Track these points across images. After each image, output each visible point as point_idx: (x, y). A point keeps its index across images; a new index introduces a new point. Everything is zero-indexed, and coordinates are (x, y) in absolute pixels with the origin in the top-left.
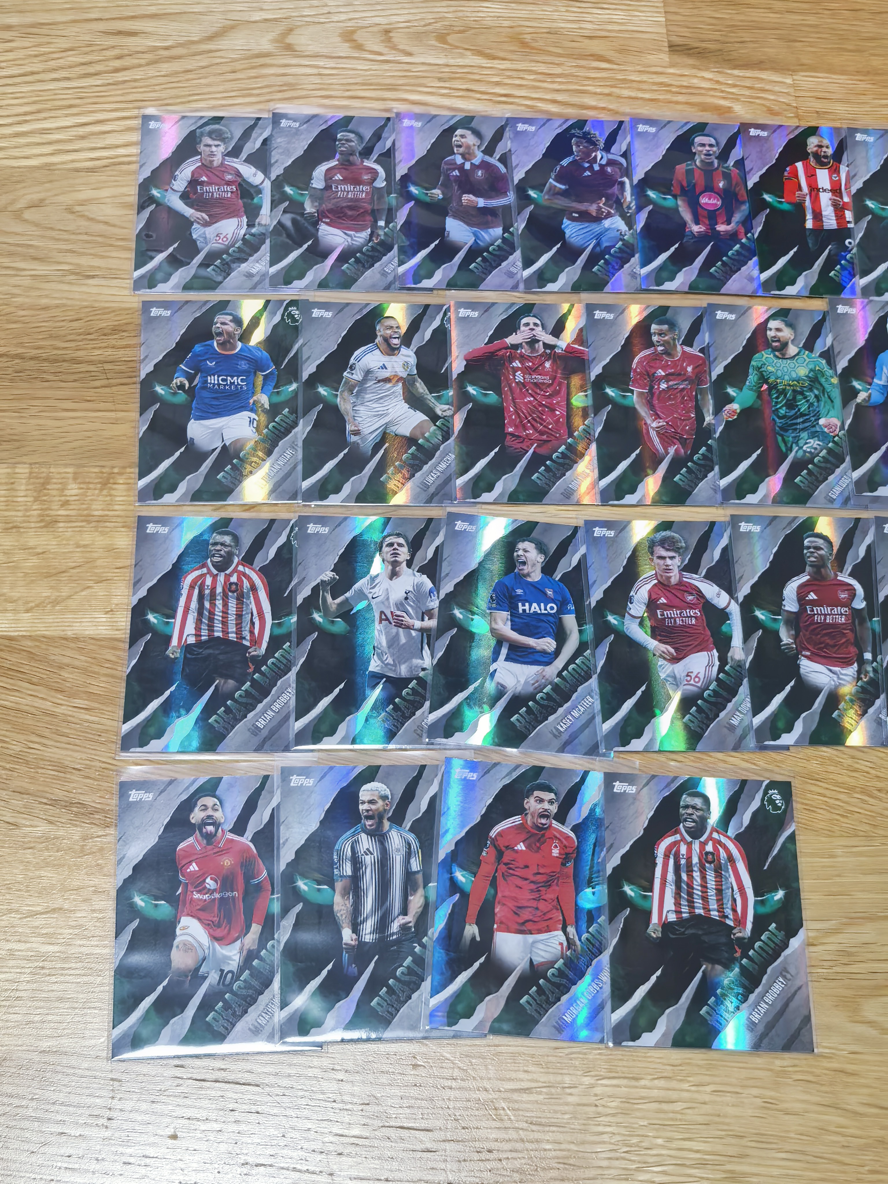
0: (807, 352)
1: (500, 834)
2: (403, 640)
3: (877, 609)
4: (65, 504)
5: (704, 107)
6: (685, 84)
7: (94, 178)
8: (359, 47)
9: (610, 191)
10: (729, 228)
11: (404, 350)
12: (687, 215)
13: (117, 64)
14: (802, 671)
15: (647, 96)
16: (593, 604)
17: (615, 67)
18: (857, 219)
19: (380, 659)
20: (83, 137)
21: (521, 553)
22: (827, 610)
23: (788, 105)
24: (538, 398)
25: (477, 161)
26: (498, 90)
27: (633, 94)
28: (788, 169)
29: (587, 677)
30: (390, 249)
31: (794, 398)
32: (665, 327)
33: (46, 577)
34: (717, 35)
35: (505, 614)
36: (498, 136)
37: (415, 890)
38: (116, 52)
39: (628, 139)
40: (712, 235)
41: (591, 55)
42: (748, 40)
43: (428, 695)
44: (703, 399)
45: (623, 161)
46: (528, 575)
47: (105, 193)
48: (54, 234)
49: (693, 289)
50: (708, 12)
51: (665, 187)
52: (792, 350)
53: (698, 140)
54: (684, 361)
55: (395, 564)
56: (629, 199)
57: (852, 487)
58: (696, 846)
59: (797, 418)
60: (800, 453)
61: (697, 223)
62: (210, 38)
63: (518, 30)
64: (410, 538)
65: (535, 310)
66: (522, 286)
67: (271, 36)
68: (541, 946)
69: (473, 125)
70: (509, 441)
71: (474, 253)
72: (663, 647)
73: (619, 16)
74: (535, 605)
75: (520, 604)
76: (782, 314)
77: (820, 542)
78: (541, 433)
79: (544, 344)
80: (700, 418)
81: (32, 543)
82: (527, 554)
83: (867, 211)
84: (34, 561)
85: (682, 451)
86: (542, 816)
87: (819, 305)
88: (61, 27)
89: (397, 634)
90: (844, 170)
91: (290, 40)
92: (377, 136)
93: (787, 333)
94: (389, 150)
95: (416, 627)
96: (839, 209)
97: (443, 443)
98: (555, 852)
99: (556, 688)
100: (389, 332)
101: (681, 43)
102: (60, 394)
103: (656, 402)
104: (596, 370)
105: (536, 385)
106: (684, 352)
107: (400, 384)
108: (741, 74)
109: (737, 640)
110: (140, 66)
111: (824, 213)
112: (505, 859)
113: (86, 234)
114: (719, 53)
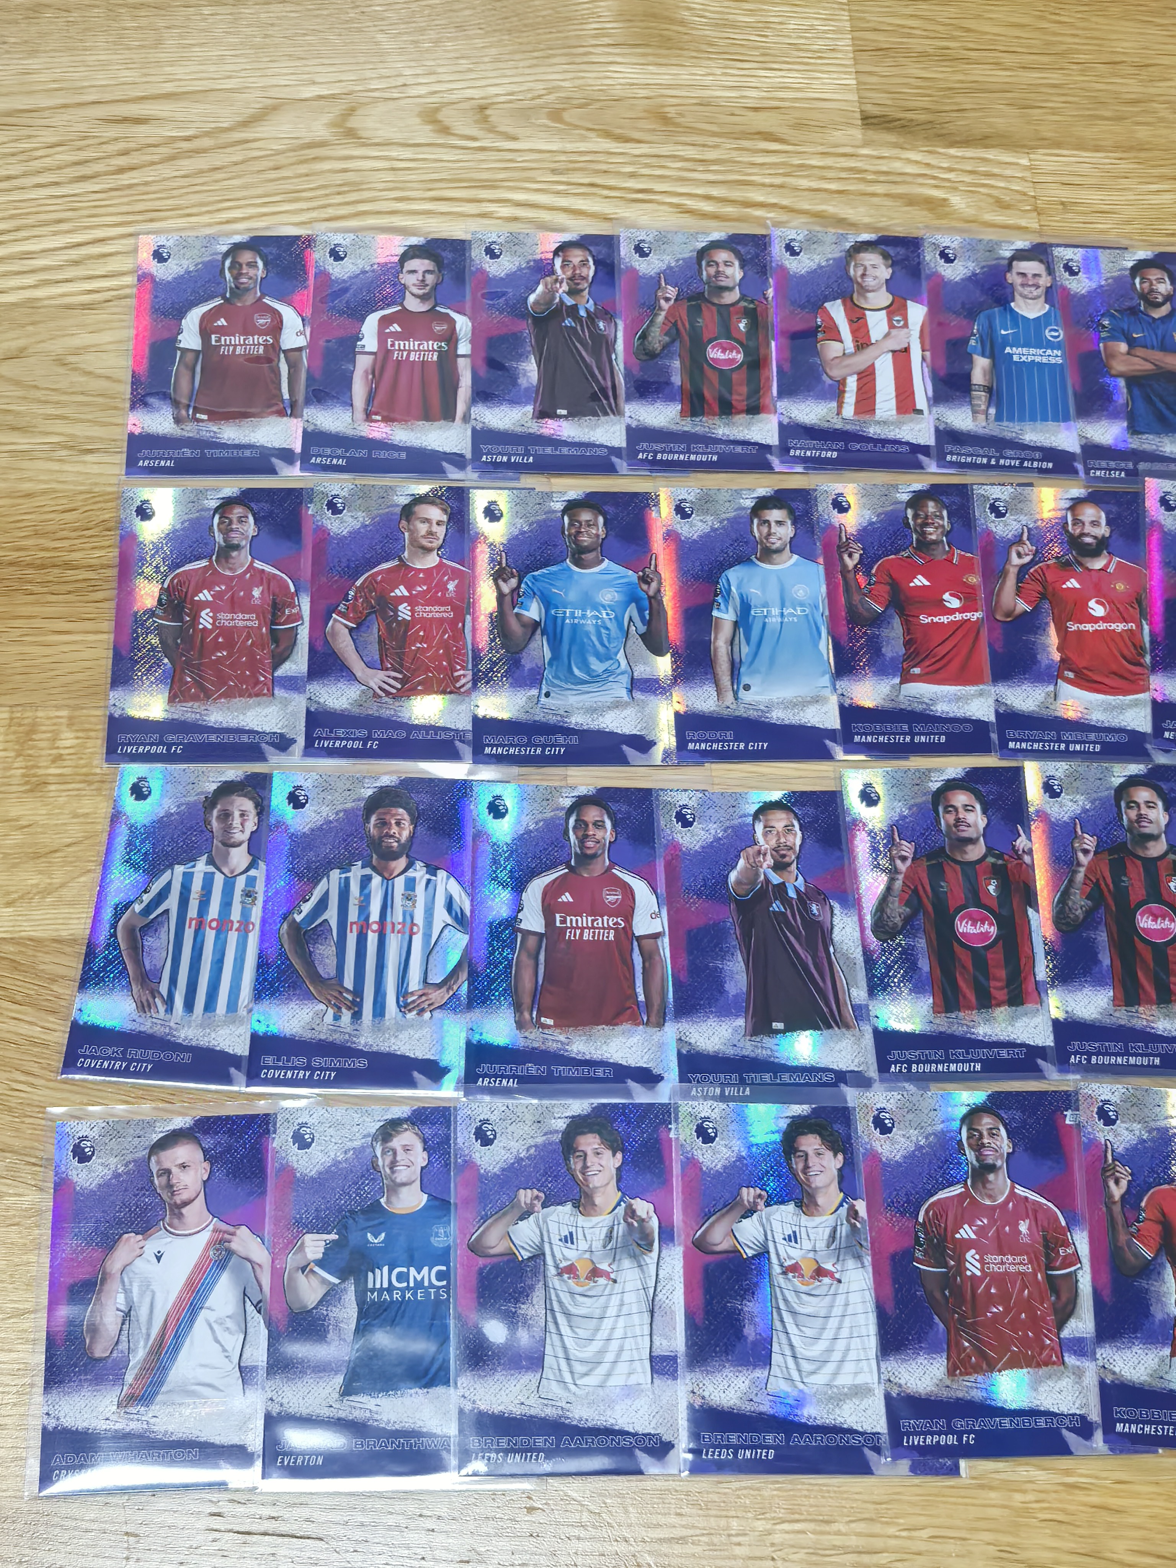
4: (58, 759)
5: (911, 201)
6: (884, 169)
7: (92, 317)
8: (445, 130)
13: (122, 161)
15: (833, 186)
17: (791, 148)
20: (76, 263)
23: (1024, 194)
26: (632, 184)
27: (814, 184)
33: (34, 858)
34: (924, 102)
38: (121, 146)
41: (759, 133)
42: (969, 107)
47: (106, 337)
48: (39, 394)
50: (914, 71)
62: (245, 124)
63: (660, 100)
67: (326, 118)
73: (793, 78)
81: (14, 812)
84: (17, 837)
88: (46, 114)
91: (353, 123)
101: (879, 113)
102: (48, 610)
108: (959, 154)
110: (153, 163)
113: (82, 393)
114: (929, 126)
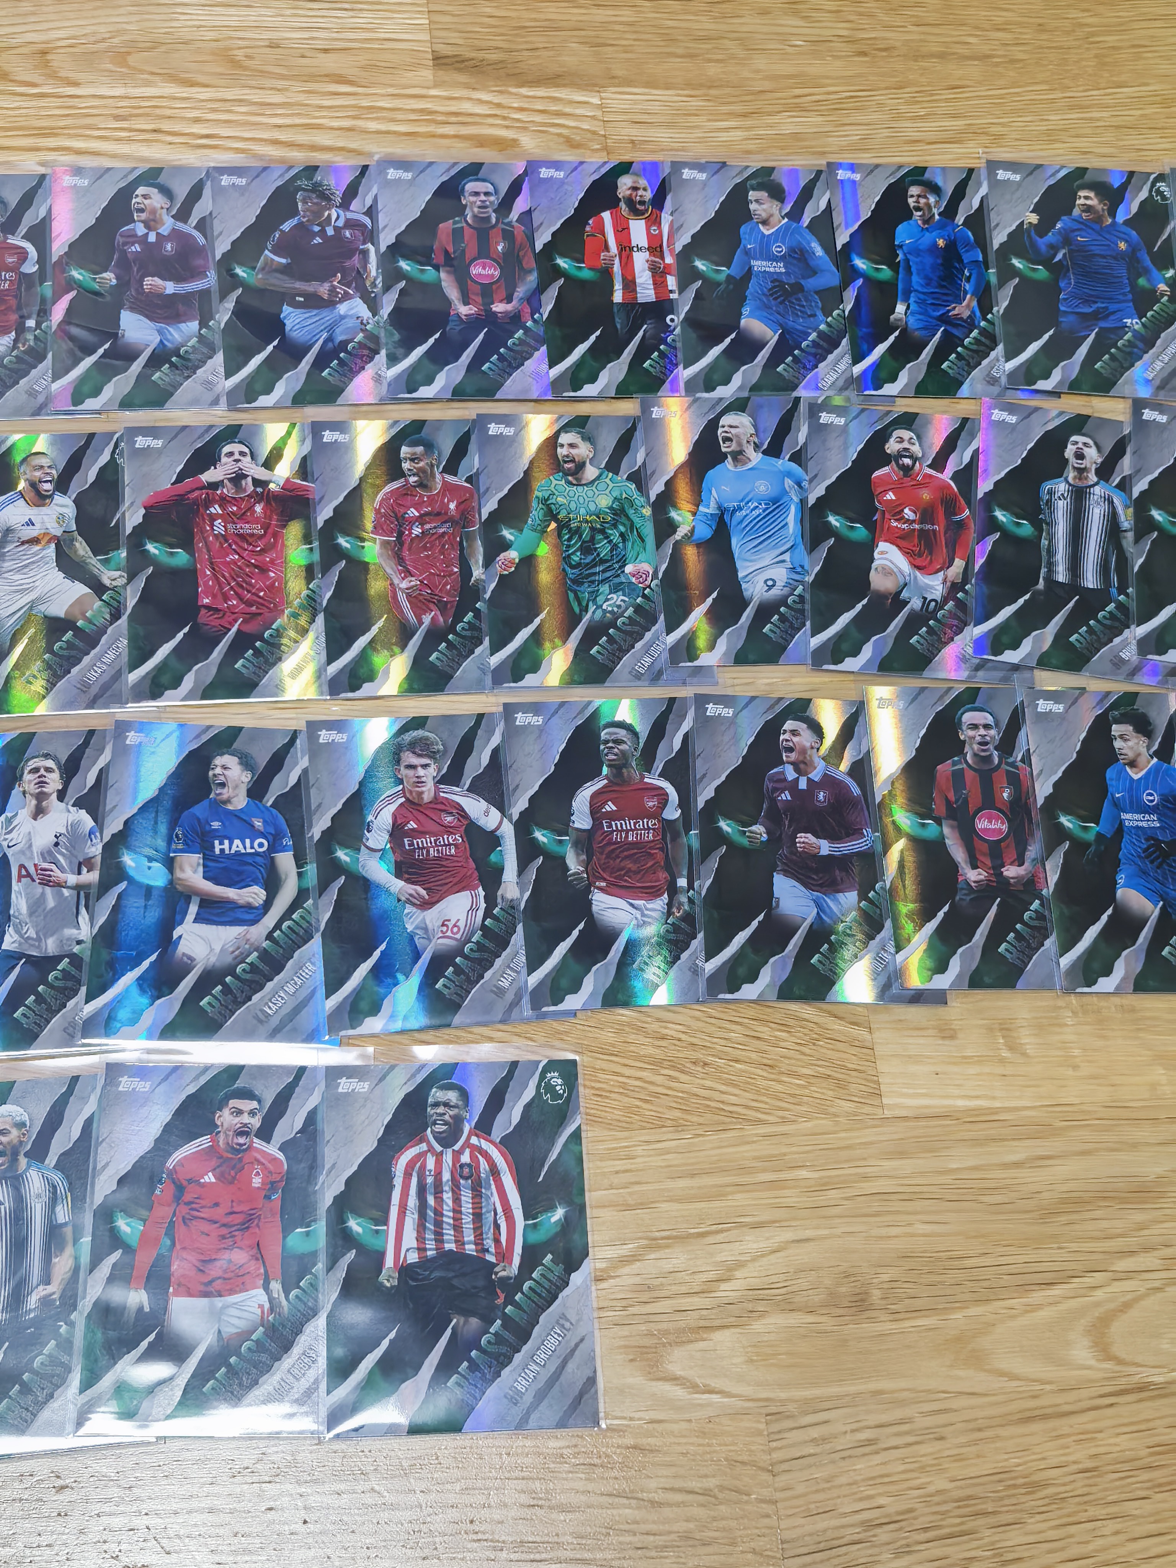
0: (611, 474)
1: (181, 1163)
2: (51, 903)
3: (695, 818)
5: (481, 142)
6: (454, 109)
9: (347, 264)
10: (509, 307)
11: (58, 499)
12: (452, 293)
14: (594, 908)
15: (403, 129)
16: (317, 837)
17: (360, 90)
18: (682, 288)
19: (17, 931)
21: (218, 771)
22: (629, 824)
23: (594, 133)
24: (245, 554)
25: (165, 230)
26: (196, 129)
27: (383, 127)
28: (590, 222)
29: (308, 937)
30: (41, 358)
31: (592, 538)
32: (420, 449)
34: (498, 41)
35: (196, 858)
36: (195, 193)
37: (61, 1249)
39: (375, 190)
40: (487, 319)
41: (328, 75)
42: (541, 46)
43: (85, 978)
44: (470, 546)
45: (367, 221)
46: (228, 801)
49: (459, 394)
50: (488, 10)
51: (423, 256)
52: (591, 472)
53: (470, 186)
54: (444, 496)
55: (41, 797)
56: (373, 273)
57: (665, 656)
58: (448, 1158)
59: (595, 566)
60: (599, 613)
61: (466, 303)
63: (227, 43)
64: (63, 758)
65: (241, 435)
66: (223, 400)
68: (233, 1311)
69: (161, 180)
70: (203, 617)
71: (158, 359)
72: (411, 889)
74: (237, 842)
75: (217, 842)
76: (579, 423)
77: (622, 733)
78: (249, 604)
79: (254, 479)
80: (466, 572)
82: (226, 772)
83: (697, 275)
85: (441, 619)
86: (241, 1133)
87: (629, 407)
89: (43, 894)
90: (666, 219)
92: (27, 200)
93: (583, 450)
94: (44, 219)
95: (68, 884)
96: (658, 274)
97: (111, 624)
98: (257, 1182)
99: (264, 955)
100: (38, 474)
101: (450, 53)
103: (406, 553)
104: (325, 514)
105: (242, 537)
106: (445, 483)
107: (53, 546)
108: (531, 94)
109: (510, 873)
111: (638, 281)
112: (188, 1197)
114: (500, 66)
